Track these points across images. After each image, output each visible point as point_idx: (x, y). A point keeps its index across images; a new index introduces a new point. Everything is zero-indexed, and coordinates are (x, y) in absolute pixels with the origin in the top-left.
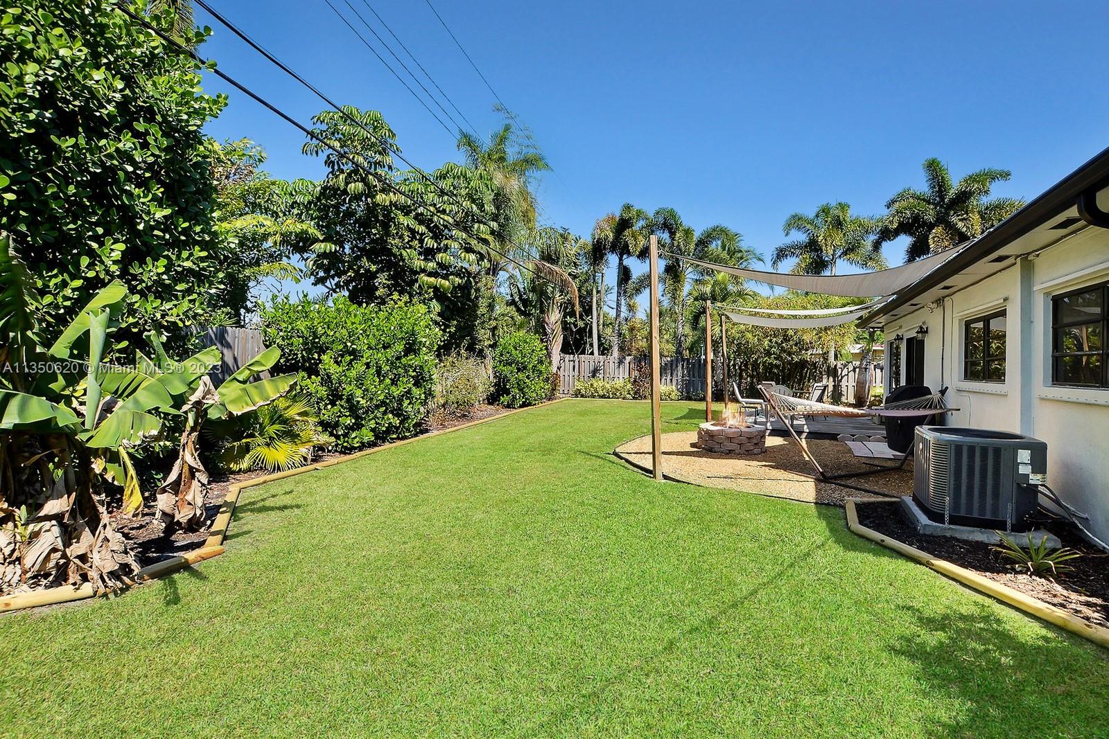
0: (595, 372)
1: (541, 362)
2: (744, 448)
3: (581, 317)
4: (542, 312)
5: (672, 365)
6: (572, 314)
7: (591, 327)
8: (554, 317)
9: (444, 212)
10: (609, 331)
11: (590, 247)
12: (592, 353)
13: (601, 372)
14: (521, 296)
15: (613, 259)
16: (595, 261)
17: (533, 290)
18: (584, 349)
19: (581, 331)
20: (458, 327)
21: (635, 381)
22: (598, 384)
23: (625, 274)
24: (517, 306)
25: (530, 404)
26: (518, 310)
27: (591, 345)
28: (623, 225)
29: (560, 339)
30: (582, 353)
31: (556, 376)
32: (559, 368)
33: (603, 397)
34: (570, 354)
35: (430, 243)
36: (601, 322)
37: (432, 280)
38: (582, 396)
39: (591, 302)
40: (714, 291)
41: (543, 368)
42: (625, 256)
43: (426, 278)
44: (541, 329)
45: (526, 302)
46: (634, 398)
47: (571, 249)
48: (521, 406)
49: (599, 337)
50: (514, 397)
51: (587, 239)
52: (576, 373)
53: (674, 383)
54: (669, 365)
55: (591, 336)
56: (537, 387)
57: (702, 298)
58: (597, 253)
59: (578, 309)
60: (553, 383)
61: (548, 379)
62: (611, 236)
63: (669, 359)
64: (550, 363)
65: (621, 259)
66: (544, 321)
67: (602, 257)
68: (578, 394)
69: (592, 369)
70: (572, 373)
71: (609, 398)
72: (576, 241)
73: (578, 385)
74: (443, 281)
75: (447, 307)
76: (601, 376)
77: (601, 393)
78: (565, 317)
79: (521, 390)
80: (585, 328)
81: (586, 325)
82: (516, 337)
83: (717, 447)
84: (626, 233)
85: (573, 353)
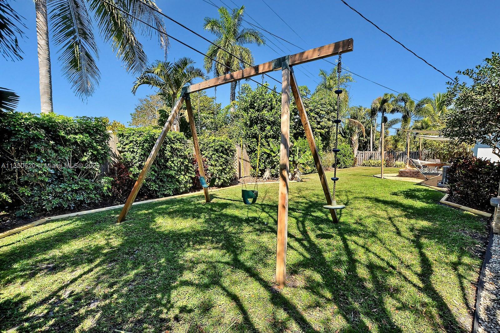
0: (370, 158)
1: (351, 154)
2: (411, 175)
3: (366, 137)
4: (351, 136)
5: (403, 154)
6: (362, 136)
7: (370, 140)
8: (355, 138)
9: (322, 110)
10: (377, 142)
11: (370, 111)
12: (370, 150)
13: (373, 157)
14: (343, 131)
15: (380, 114)
16: (372, 116)
17: (348, 129)
18: (367, 148)
19: (366, 143)
20: (326, 143)
21: (387, 160)
22: (372, 161)
23: (385, 120)
24: (341, 135)
25: (347, 167)
26: (342, 136)
27: (370, 147)
28: (384, 101)
29: (358, 146)
30: (366, 150)
31: (356, 159)
32: (357, 156)
33: (374, 166)
34: (361, 151)
35: (319, 120)
36: (375, 138)
37: (319, 130)
38: (365, 166)
39: (370, 131)
40: (422, 125)
41: (351, 156)
42: (385, 113)
43: (317, 130)
44: (351, 143)
45: (345, 133)
46: (386, 167)
47: (363, 113)
48: (344, 168)
49: (373, 144)
50: (342, 165)
51: (369, 108)
52: (363, 158)
53: (404, 161)
54: (402, 154)
55: (370, 144)
56: (349, 162)
57: (417, 128)
58: (373, 113)
59: (364, 134)
60: (355, 160)
61: (353, 160)
62: (379, 106)
63: (402, 152)
64: (354, 154)
65: (383, 114)
66: (351, 139)
67: (375, 114)
68: (364, 165)
69: (370, 156)
70: (361, 158)
71: (376, 166)
72: (365, 109)
73: (364, 162)
74: (322, 131)
75: (323, 138)
76: (373, 159)
77: (373, 165)
78: (359, 137)
79: (344, 163)
80: (367, 141)
81: (368, 140)
82: (343, 145)
83: (403, 175)
84: (385, 104)
85: (362, 151)
